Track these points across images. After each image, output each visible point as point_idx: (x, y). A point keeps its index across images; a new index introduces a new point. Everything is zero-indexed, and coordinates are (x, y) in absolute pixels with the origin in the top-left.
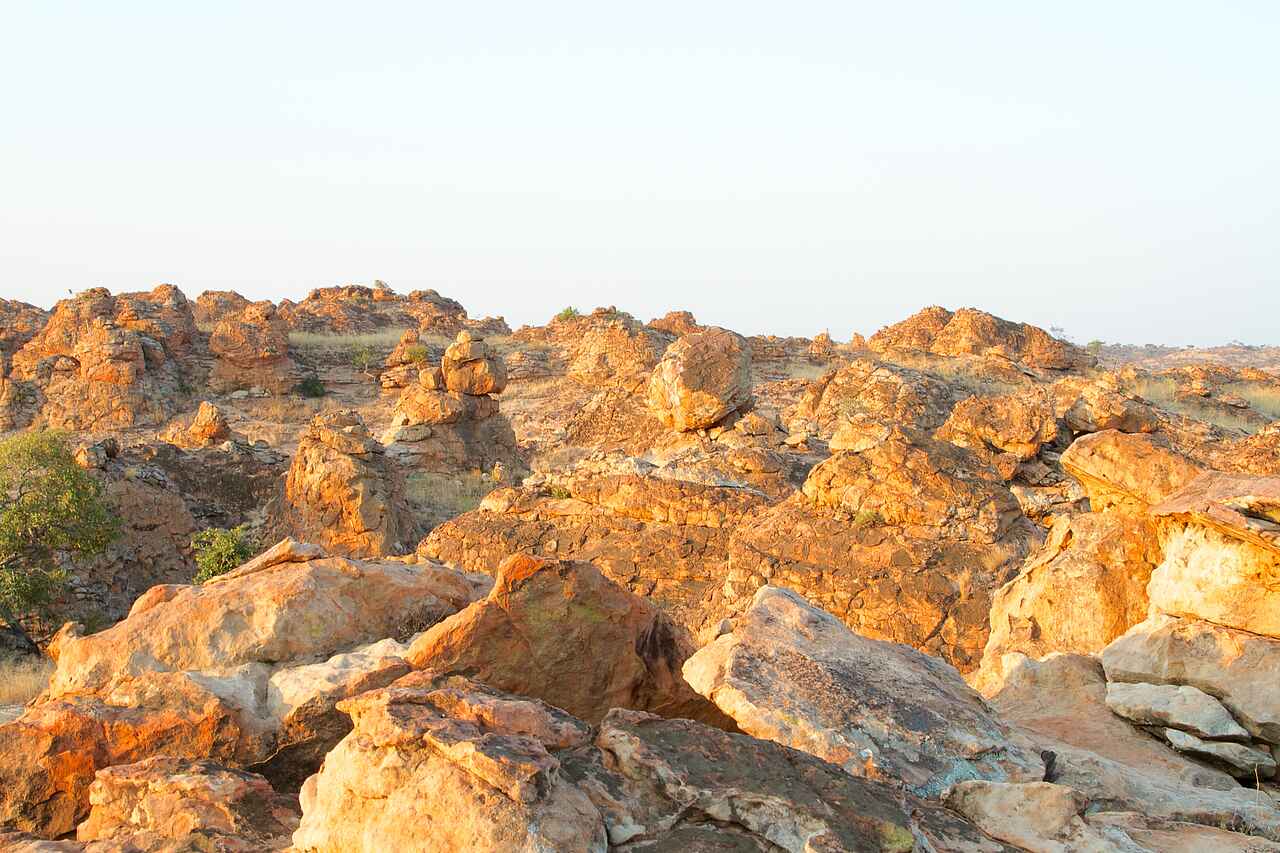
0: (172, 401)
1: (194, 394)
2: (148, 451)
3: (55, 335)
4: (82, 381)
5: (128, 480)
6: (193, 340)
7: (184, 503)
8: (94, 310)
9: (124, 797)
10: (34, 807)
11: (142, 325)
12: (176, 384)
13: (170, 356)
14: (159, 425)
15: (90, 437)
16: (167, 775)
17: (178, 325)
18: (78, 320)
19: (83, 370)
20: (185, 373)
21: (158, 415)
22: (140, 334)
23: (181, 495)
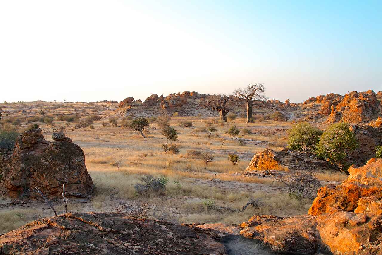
0: (371, 116)
1: (376, 115)
2: (365, 127)
3: (345, 101)
4: (351, 112)
5: (361, 134)
6: (376, 102)
7: (373, 140)
8: (354, 96)
9: (365, 204)
10: (344, 204)
11: (365, 99)
12: (372, 113)
13: (371, 106)
14: (368, 122)
15: (352, 124)
16: (375, 201)
17: (373, 99)
18: (350, 98)
19: (351, 109)
20: (374, 110)
21: (368, 119)
22: (364, 101)
23: (373, 138)
